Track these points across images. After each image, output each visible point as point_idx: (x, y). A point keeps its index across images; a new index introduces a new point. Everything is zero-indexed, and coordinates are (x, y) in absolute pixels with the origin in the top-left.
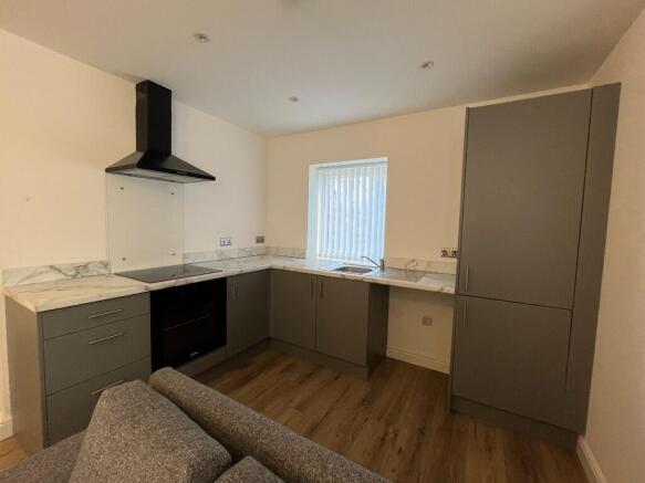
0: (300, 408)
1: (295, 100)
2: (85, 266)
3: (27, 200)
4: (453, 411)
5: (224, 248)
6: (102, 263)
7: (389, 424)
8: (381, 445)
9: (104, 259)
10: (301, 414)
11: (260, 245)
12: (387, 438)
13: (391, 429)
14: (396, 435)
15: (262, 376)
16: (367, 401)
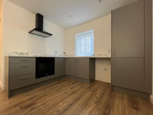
0: (72, 88)
1: (71, 16)
2: (23, 53)
3: (11, 37)
4: (112, 90)
5: (55, 54)
6: (27, 53)
7: (94, 92)
8: (92, 96)
9: (27, 52)
10: (72, 89)
11: (64, 54)
12: (93, 95)
13: (95, 93)
14: (96, 94)
15: (63, 83)
16: (89, 88)
